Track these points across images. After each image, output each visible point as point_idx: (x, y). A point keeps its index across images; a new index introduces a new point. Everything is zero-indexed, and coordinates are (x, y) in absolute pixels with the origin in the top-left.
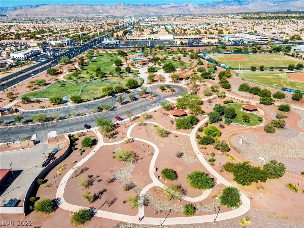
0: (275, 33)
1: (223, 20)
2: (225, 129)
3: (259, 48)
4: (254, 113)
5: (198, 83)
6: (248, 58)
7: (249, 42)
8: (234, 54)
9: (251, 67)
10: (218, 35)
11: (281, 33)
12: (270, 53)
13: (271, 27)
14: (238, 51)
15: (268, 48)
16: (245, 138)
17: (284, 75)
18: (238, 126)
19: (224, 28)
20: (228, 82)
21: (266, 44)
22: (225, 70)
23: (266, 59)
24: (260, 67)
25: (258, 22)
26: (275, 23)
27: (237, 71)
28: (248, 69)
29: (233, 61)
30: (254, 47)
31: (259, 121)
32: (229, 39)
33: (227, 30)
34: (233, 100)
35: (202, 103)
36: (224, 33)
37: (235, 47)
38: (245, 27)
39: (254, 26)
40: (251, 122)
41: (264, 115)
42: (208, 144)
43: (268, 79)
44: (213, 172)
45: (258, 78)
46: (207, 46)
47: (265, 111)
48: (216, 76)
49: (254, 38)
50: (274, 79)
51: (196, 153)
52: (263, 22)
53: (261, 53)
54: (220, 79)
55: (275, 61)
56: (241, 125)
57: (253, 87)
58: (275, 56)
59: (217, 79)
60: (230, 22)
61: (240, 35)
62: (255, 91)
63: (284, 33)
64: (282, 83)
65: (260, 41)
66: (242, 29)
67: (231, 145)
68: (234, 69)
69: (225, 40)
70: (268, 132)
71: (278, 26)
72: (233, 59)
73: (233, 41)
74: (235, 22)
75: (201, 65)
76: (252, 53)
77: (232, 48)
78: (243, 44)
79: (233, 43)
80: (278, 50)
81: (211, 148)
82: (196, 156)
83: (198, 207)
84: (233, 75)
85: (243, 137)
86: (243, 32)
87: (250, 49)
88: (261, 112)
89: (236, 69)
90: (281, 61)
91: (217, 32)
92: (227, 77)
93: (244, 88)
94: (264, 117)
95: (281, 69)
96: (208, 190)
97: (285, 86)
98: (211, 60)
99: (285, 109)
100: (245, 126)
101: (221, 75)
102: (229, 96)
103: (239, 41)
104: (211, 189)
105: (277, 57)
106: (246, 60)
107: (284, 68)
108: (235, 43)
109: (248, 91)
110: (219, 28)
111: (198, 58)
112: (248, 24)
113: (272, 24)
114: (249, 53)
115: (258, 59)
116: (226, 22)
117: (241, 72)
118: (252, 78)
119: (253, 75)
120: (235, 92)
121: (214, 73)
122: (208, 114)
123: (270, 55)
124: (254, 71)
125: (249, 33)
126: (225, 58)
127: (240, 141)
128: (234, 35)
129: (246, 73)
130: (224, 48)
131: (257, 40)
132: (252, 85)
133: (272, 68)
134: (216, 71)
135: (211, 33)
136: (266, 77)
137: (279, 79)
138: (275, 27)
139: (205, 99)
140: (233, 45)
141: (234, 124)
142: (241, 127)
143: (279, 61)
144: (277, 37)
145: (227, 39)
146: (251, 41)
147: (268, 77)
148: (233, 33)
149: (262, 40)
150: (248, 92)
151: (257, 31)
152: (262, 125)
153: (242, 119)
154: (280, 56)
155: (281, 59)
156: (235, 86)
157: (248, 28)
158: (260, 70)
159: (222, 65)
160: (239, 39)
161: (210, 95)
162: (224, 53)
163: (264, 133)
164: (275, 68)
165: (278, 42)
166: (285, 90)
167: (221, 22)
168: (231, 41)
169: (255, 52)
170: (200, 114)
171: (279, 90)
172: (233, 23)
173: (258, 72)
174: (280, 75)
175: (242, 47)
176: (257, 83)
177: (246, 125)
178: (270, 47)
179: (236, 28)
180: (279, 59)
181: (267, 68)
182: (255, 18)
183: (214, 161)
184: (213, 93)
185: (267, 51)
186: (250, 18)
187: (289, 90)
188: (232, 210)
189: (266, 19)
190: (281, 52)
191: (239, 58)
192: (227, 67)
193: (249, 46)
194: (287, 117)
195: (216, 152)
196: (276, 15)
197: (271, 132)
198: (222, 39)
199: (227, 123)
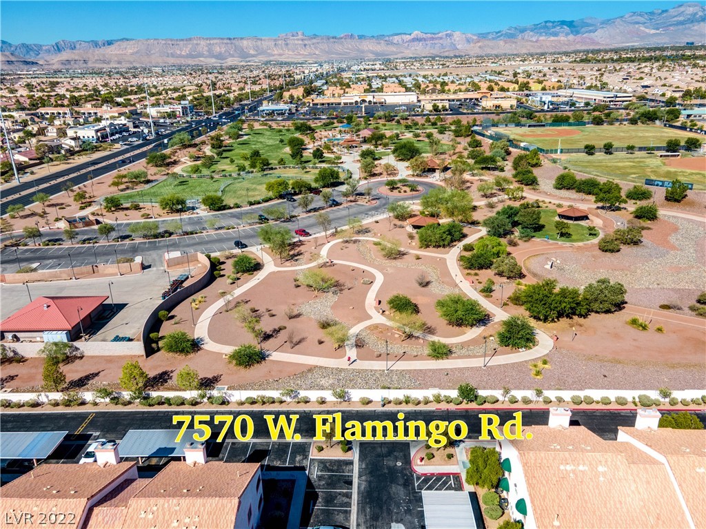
0: (649, 87)
1: (531, 66)
2: (518, 247)
3: (608, 115)
4: (582, 223)
5: (467, 176)
6: (582, 134)
7: (587, 104)
8: (551, 128)
9: (583, 147)
10: (518, 93)
11: (664, 86)
12: (632, 124)
13: (643, 75)
14: (560, 121)
15: (628, 114)
16: (558, 261)
17: (655, 160)
18: (545, 243)
19: (532, 79)
20: (532, 173)
21: (626, 108)
24: (605, 146)
25: (614, 68)
26: (652, 68)
27: (554, 156)
28: (578, 151)
29: (547, 138)
30: (597, 113)
31: (590, 234)
32: (541, 98)
33: (540, 82)
34: (541, 204)
35: (475, 208)
36: (533, 88)
37: (554, 114)
38: (582, 77)
39: (602, 75)
40: (573, 237)
42: (481, 268)
43: (619, 168)
44: (486, 304)
45: (597, 166)
46: (493, 113)
47: (605, 220)
48: (508, 165)
49: (598, 96)
50: (632, 167)
51: (458, 282)
52: (626, 67)
53: (612, 124)
54: (516, 169)
55: (641, 137)
56: (551, 241)
57: (583, 179)
58: (642, 128)
59: (509, 170)
60: (549, 69)
61: (569, 92)
62: (588, 187)
63: (670, 86)
64: (649, 174)
65: (612, 101)
66: (575, 81)
67: (527, 270)
68: (548, 150)
69: (534, 102)
70: (606, 251)
71: (659, 74)
72: (547, 135)
73: (552, 104)
74: (559, 69)
75: (477, 146)
76: (592, 125)
78: (573, 108)
79: (551, 107)
80: (650, 117)
81: (487, 274)
82: (456, 285)
83: (454, 349)
84: (545, 162)
85: (555, 260)
86: (576, 87)
87: (586, 118)
88: (597, 222)
89: (552, 150)
90: (654, 137)
91: (517, 87)
92: (532, 167)
93: (565, 183)
94: (600, 228)
95: (649, 150)
96: (477, 328)
97: (653, 177)
98: (497, 137)
99: (648, 215)
100: (561, 242)
101: (516, 165)
102: (530, 196)
103: (566, 104)
104: (483, 328)
105: (647, 130)
106: (576, 137)
107: (658, 149)
108: (555, 107)
109: (574, 188)
110: (520, 80)
111: (471, 135)
112: (589, 73)
113: (647, 70)
114: (584, 124)
115: (603, 135)
116: (540, 68)
117: (564, 157)
118: (586, 167)
119: (588, 162)
120: (546, 191)
121: (504, 159)
122: (485, 224)
123: (633, 127)
124: (592, 154)
125: (589, 88)
126: (530, 133)
127: (548, 264)
128: (557, 92)
129: (573, 158)
130: (530, 116)
131: (605, 99)
132: (581, 176)
133: (631, 149)
134: (507, 157)
135: (502, 89)
136: (615, 164)
137: (644, 167)
138: (651, 75)
139: (481, 203)
140: (552, 111)
141: (539, 240)
142: (551, 244)
143: (649, 137)
144: (653, 94)
145: (539, 99)
146: (592, 103)
147: (621, 164)
148: (553, 88)
149: (617, 99)
150: (574, 191)
151: (607, 84)
152: (596, 241)
153: (555, 232)
154: (655, 129)
155: (658, 133)
156: (547, 181)
157: (588, 79)
158: (605, 153)
159: (522, 145)
160: (566, 99)
161: (492, 195)
162: (530, 126)
163: (599, 253)
164: (637, 149)
165: (653, 104)
166: (652, 185)
167: (527, 68)
168: (547, 102)
169: (598, 122)
170: (469, 226)
171: (641, 184)
172: (555, 70)
173: (600, 156)
174: (648, 160)
175: (570, 114)
176: (595, 173)
177: (563, 241)
179: (561, 79)
181: (622, 149)
182: (608, 59)
183: (491, 291)
184: (499, 193)
185: (624, 120)
186: (597, 60)
187: (660, 184)
188: (520, 352)
189: (633, 61)
190: (657, 122)
191: (560, 133)
192: (531, 148)
193: (586, 112)
194: (649, 229)
195: (498, 279)
196: (658, 53)
197: (612, 251)
198: (526, 100)
199: (524, 239)
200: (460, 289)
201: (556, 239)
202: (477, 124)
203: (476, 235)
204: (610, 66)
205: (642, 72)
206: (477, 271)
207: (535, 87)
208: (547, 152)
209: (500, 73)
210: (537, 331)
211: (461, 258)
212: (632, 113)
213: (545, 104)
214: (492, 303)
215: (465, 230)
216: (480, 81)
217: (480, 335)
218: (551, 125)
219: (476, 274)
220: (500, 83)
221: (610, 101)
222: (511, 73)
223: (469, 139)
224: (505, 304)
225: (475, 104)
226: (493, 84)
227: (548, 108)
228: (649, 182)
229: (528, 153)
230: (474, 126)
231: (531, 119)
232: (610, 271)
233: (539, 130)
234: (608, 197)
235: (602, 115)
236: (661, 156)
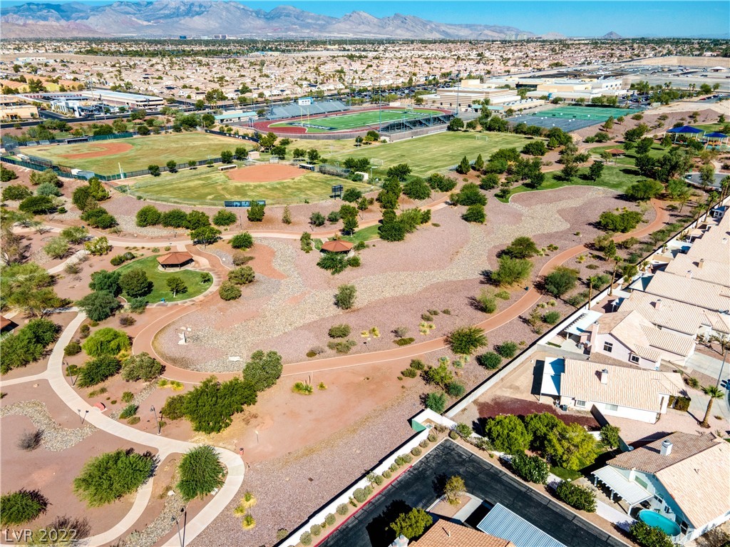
0: (173, 88)
1: (31, 56)
2: (137, 324)
3: (150, 123)
4: (189, 267)
5: (16, 229)
6: (134, 148)
7: (122, 110)
8: (96, 142)
9: (147, 168)
10: (32, 94)
11: (185, 87)
12: (177, 131)
13: (160, 74)
14: (103, 133)
15: (168, 121)
16: (189, 329)
17: (219, 175)
18: (164, 308)
19: (42, 76)
20: (104, 212)
21: (163, 113)
22: (86, 183)
23: (174, 145)
24: (168, 165)
25: (127, 63)
26: (164, 66)
27: (119, 182)
28: (142, 173)
29: (99, 158)
30: (138, 121)
31: (205, 281)
32: (67, 104)
33: (55, 81)
34: (133, 252)
35: (52, 280)
36: (48, 89)
37: (91, 123)
38: (99, 74)
39: (120, 71)
40: (190, 290)
41: (209, 267)
42: (105, 376)
43: (192, 189)
44: (137, 436)
45: (170, 190)
46: (11, 126)
47: (208, 257)
48: (67, 201)
49: (130, 100)
50: (203, 186)
52: (138, 62)
53: (159, 133)
54: (82, 208)
55: (192, 147)
56: (170, 304)
57: (167, 212)
58: (189, 136)
59: (71, 209)
60: (55, 61)
61: (95, 94)
62: (174, 220)
63: (190, 87)
65: (146, 105)
66: (94, 79)
67: (163, 356)
68: (109, 177)
69: (60, 106)
70: (229, 300)
71: (174, 73)
72: (97, 154)
73: (82, 110)
74: (68, 62)
75: (11, 179)
76: (139, 136)
77: (85, 127)
78: (108, 115)
79: (82, 114)
80: (190, 124)
81: (116, 384)
82: (83, 421)
84: (111, 192)
85: (185, 329)
86: (98, 86)
87: (130, 127)
88: (202, 263)
89: (113, 176)
90: (204, 146)
91: (26, 86)
92: (99, 200)
93: (148, 218)
94: (210, 270)
95: (209, 163)
96: (144, 486)
97: (228, 197)
98: (35, 164)
99: (242, 243)
100: (180, 302)
101: (81, 198)
102: (119, 245)
103: (99, 109)
104: (151, 480)
105: (192, 138)
106: (131, 152)
107: (216, 161)
108: (89, 115)
109: (159, 223)
110: (27, 77)
112: (103, 66)
113: (160, 67)
114: (131, 135)
115: (156, 147)
116: (43, 59)
117: (129, 182)
118: (160, 192)
119: (159, 185)
120: (131, 232)
121: (57, 195)
122: (81, 304)
123: (179, 135)
124: (158, 175)
125: (114, 89)
126: (75, 153)
127: (181, 339)
128: (79, 93)
129: (142, 182)
130: (63, 128)
131: (138, 103)
132: (164, 208)
133: (192, 164)
134: (61, 191)
135: (9, 91)
136: (186, 184)
137: (214, 185)
138: (167, 74)
139: (58, 268)
140: (86, 118)
141: (154, 306)
142: (171, 308)
143: (200, 146)
144: (180, 96)
145: (63, 104)
146: (126, 107)
147: (191, 184)
148: (73, 87)
149: (151, 103)
150: (161, 226)
151: (131, 84)
152: (214, 288)
153: (167, 290)
154: (199, 136)
155: (203, 142)
156: (127, 218)
157: (107, 76)
158: (170, 171)
159: (74, 172)
160: (95, 103)
161: (68, 253)
162: (69, 142)
163: (222, 303)
164: (198, 163)
165: (185, 107)
166: (231, 206)
167: (28, 60)
168: (76, 109)
169: (145, 132)
170: (58, 311)
171: (221, 206)
172: (63, 62)
173: (166, 176)
174: (212, 175)
175: (110, 122)
176: (173, 200)
177: (182, 299)
178: (172, 119)
179: (76, 76)
180: (200, 143)
181: (184, 166)
182: (116, 52)
183: (134, 410)
184: (74, 247)
185: (169, 128)
186: (104, 52)
187: (239, 204)
188: (213, 496)
189: (141, 56)
190: (198, 127)
191: (111, 149)
192: (89, 176)
193: (125, 119)
194: (251, 258)
195: (136, 387)
196: (159, 47)
197: (234, 298)
198: (48, 105)
199: (139, 311)
200: (92, 426)
201: (172, 299)
203: (73, 323)
204: (124, 60)
205: (158, 70)
206: (101, 385)
207: (51, 87)
210: (218, 450)
211: (71, 371)
213: (74, 110)
214: (144, 430)
215: (55, 319)
217: (153, 496)
218: (94, 138)
219: (103, 390)
221: (144, 106)
224: (161, 425)
227: (80, 115)
228: (229, 204)
231: (66, 131)
232: (244, 324)
233: (84, 146)
234: (202, 230)
235: (142, 121)
236: (222, 169)
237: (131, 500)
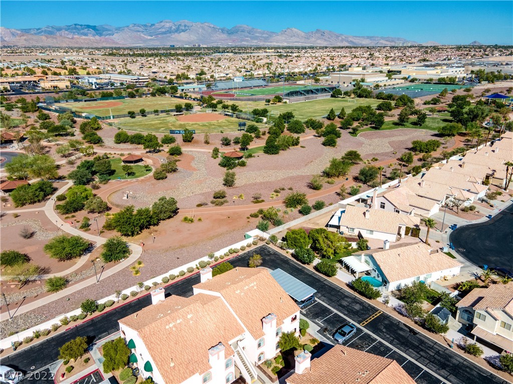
0: (157, 73)
1: (74, 56)
2: (100, 189)
3: (137, 91)
4: (140, 164)
5: (44, 143)
6: (124, 104)
7: (122, 84)
8: (102, 101)
9: (127, 113)
10: (69, 76)
11: (164, 72)
12: (153, 96)
13: (151, 65)
14: (106, 96)
15: (149, 90)
16: (131, 193)
17: (172, 118)
18: (119, 182)
19: (77, 66)
20: (96, 134)
21: (147, 86)
23: (149, 103)
24: (141, 111)
25: (132, 60)
26: (155, 61)
27: (109, 121)
28: (124, 116)
29: (101, 109)
30: (130, 90)
31: (147, 170)
32: (88, 80)
33: (85, 69)
34: (109, 156)
35: (58, 167)
36: (80, 73)
37: (101, 91)
38: (113, 66)
39: (126, 64)
40: (137, 174)
41: (152, 164)
42: (76, 210)
43: (153, 125)
44: (86, 236)
45: (139, 125)
46: (53, 92)
47: (153, 159)
48: (77, 131)
49: (127, 79)
50: (160, 123)
51: (59, 226)
52: (139, 60)
53: (141, 97)
54: (83, 133)
55: (160, 104)
56: (123, 180)
57: (133, 135)
58: (159, 99)
59: (78, 135)
60: (88, 59)
61: (108, 76)
62: (137, 140)
63: (168, 72)
64: (171, 127)
65: (137, 82)
66: (109, 68)
67: (111, 203)
69: (83, 83)
70: (159, 179)
71: (160, 65)
72: (100, 107)
73: (98, 84)
74: (96, 60)
75: (46, 119)
76: (129, 98)
77: (97, 94)
78: (113, 87)
79: (97, 86)
80: (162, 92)
81: (81, 215)
82: (59, 229)
83: (70, 278)
84: (104, 126)
85: (128, 192)
86: (111, 72)
87: (124, 94)
88: (148, 161)
89: (106, 117)
90: (167, 104)
91: (67, 72)
92: (95, 130)
93: (121, 139)
94: (152, 165)
95: (167, 112)
96: (85, 256)
97: (173, 129)
98: (62, 111)
99: (176, 152)
100: (130, 179)
101: (83, 129)
102: (100, 151)
103: (107, 84)
104: (89, 254)
105: (163, 100)
106: (121, 107)
107: (172, 111)
108: (100, 87)
109: (128, 142)
110: (68, 67)
111: (38, 110)
112: (118, 62)
113: (152, 62)
114: (124, 98)
115: (137, 104)
116: (81, 58)
117: (116, 121)
118: (132, 126)
119: (133, 123)
120: (110, 146)
121: (72, 127)
122: (71, 177)
123: (154, 98)
124: (134, 117)
125: (120, 73)
126: (87, 106)
128: (99, 76)
129: (123, 121)
130: (83, 93)
131: (132, 81)
132: (131, 133)
133: (156, 112)
134: (74, 125)
135: (55, 74)
136: (150, 122)
137: (166, 123)
138: (155, 65)
139: (63, 162)
140: (98, 89)
141: (114, 181)
142: (123, 182)
143: (165, 104)
144: (160, 77)
146: (125, 83)
147: (153, 122)
148: (95, 73)
149: (140, 81)
151: (131, 71)
152: (151, 174)
153: (123, 174)
154: (166, 98)
155: (168, 101)
156: (109, 139)
157: (117, 67)
158: (142, 116)
159: (84, 115)
160: (107, 81)
161: (70, 155)
162: (85, 101)
163: (155, 181)
164: (160, 112)
165: (161, 83)
166: (174, 133)
167: (72, 58)
168: (94, 83)
169: (132, 96)
170: (58, 181)
171: (168, 133)
172: (93, 60)
173: (139, 118)
174: (168, 118)
175: (112, 91)
176: (139, 130)
177: (131, 178)
179: (98, 66)
180: (165, 102)
181: (151, 113)
182: (127, 54)
183: (89, 225)
184: (75, 152)
185: (148, 94)
186: (120, 54)
187: (178, 132)
188: (121, 262)
189: (143, 56)
190: (167, 94)
191: (109, 105)
192: (91, 117)
193: (122, 89)
194: (179, 160)
195: (91, 216)
196: (156, 51)
197: (162, 178)
198: (77, 82)
199: (103, 182)
200: (63, 231)
201: (125, 178)
202: (40, 101)
203: (65, 187)
204: (130, 59)
205: (150, 63)
206: (73, 214)
207: (82, 72)
208: (103, 118)
209: (49, 61)
210: (129, 244)
211: (58, 207)
212: (151, 89)
213: (92, 84)
214: (92, 234)
215: (55, 185)
216: (34, 67)
217: (88, 261)
218: (101, 99)
219: (73, 216)
220: (51, 68)
221: (136, 82)
222: (59, 61)
223: (37, 114)
224: (102, 232)
225: (34, 85)
226: (46, 69)
227: (96, 87)
228: (172, 132)
229: (90, 120)
230: (39, 103)
231: (85, 95)
232: (165, 191)
233: (93, 104)
234: (151, 144)
235: (133, 91)
236: (174, 115)
237: (76, 261)
